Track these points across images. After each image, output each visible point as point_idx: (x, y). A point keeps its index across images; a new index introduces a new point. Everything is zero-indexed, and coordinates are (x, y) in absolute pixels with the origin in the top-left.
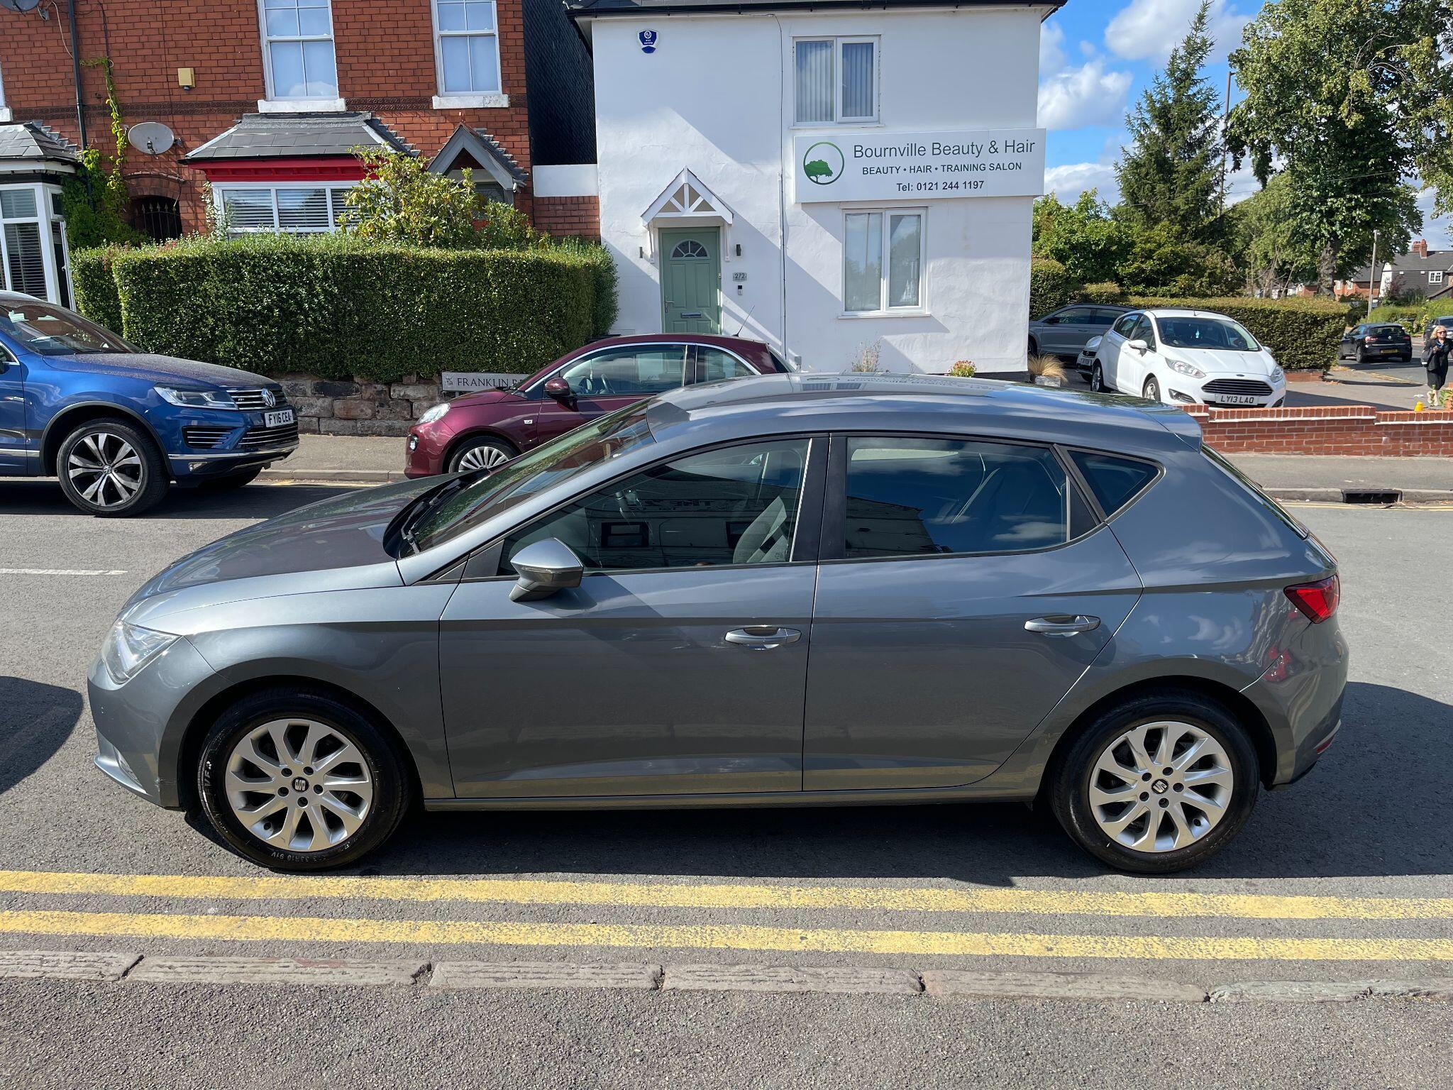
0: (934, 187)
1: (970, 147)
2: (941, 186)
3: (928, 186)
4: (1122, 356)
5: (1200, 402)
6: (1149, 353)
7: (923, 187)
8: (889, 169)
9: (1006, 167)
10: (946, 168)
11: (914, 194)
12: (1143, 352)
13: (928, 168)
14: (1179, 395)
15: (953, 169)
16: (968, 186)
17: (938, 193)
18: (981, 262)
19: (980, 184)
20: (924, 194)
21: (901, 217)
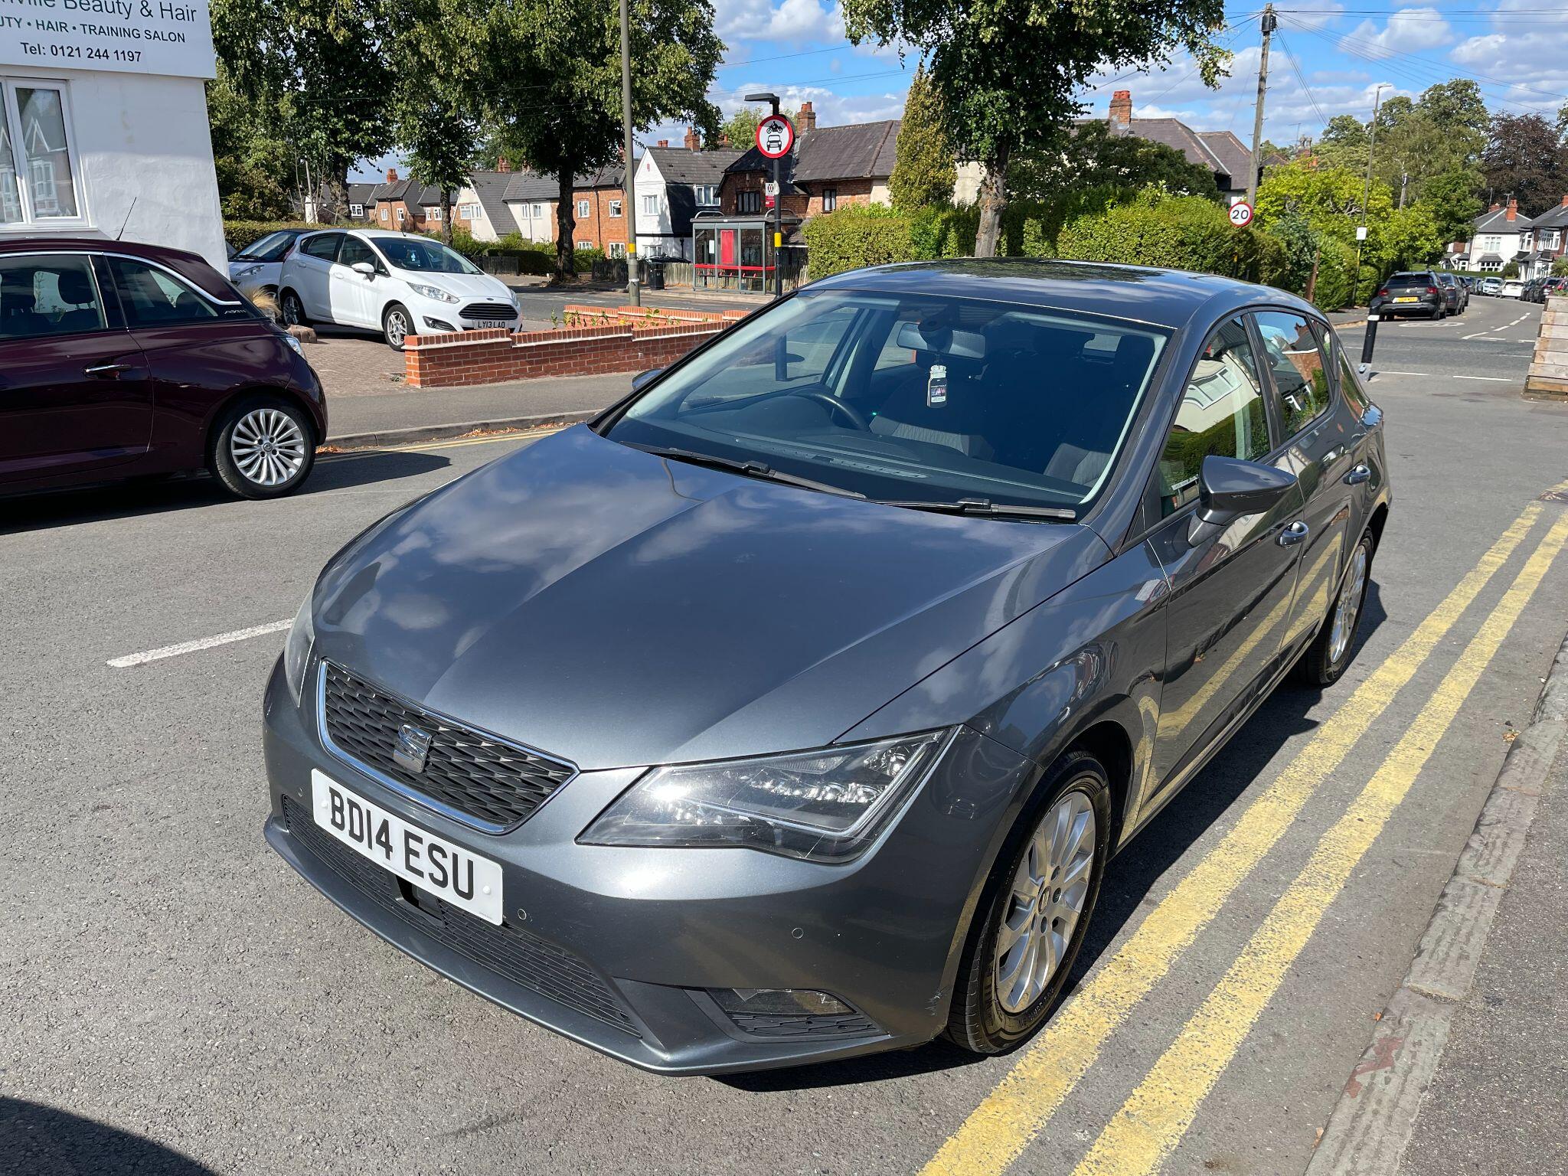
0: (75, 53)
1: (116, 5)
2: (85, 53)
3: (67, 52)
4: (333, 283)
5: (460, 330)
6: (377, 277)
7: (60, 51)
8: (6, 20)
9: (166, 37)
10: (87, 28)
11: (47, 60)
12: (370, 276)
13: (62, 26)
14: (435, 323)
15: (97, 31)
16: (121, 56)
17: (82, 62)
18: (151, 160)
19: (136, 55)
20: (61, 61)
21: (32, 91)
